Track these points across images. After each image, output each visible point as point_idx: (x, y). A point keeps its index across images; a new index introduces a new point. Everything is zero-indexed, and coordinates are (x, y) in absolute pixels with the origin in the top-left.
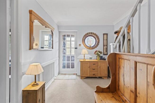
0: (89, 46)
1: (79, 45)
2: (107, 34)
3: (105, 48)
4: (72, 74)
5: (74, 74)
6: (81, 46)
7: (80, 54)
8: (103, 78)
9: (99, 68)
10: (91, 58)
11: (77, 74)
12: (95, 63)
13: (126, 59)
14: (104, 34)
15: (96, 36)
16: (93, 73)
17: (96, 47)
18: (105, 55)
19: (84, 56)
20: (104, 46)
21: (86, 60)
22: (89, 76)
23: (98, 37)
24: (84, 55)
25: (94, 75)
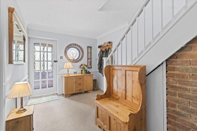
0: (72, 59)
1: (61, 57)
2: (91, 47)
3: (89, 61)
4: (51, 95)
5: (53, 94)
6: (62, 58)
7: (63, 68)
8: (89, 92)
9: (85, 82)
10: (75, 73)
11: (57, 94)
12: (81, 77)
13: (119, 70)
14: (88, 47)
15: (80, 48)
16: (79, 88)
17: (80, 60)
18: (89, 68)
19: (68, 71)
20: (88, 59)
21: (70, 76)
22: (75, 93)
23: (82, 50)
24: (68, 69)
25: (80, 90)
